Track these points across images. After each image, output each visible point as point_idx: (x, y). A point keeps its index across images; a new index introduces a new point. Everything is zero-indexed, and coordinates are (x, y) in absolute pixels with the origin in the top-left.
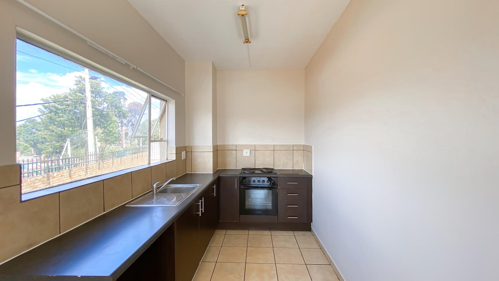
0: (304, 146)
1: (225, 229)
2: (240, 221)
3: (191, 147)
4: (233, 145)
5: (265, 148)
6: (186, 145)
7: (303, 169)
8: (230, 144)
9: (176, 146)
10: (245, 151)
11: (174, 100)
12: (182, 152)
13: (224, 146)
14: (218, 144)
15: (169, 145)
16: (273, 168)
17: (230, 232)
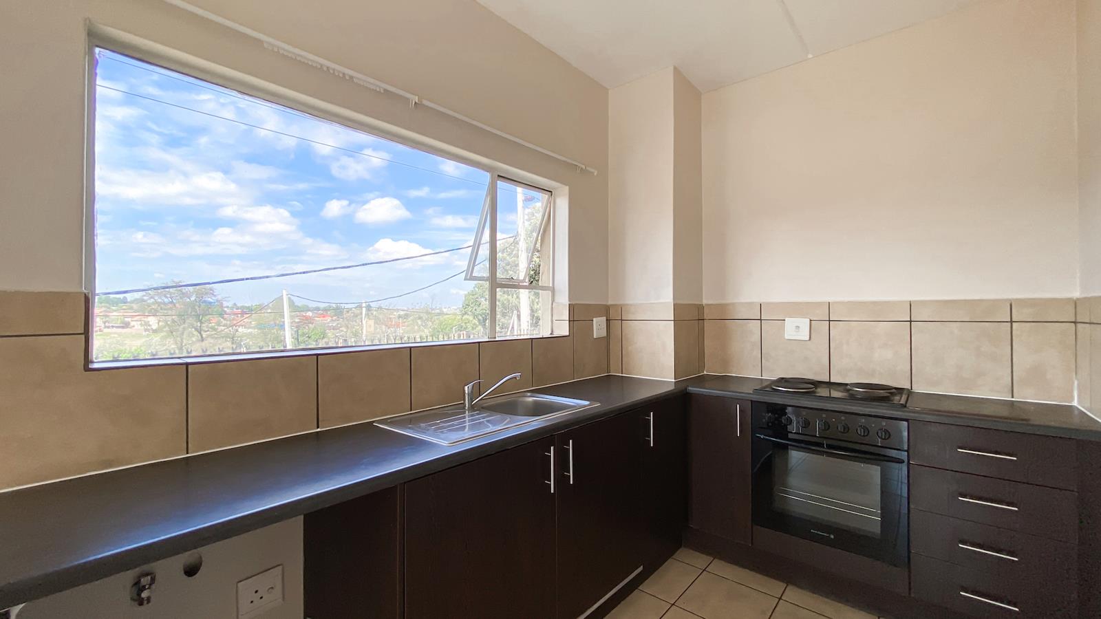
0: (1076, 303)
1: (709, 554)
2: (752, 544)
3: (621, 308)
4: (751, 304)
5: (877, 312)
6: (610, 302)
7: (1075, 403)
8: (743, 301)
9: (569, 301)
10: (790, 323)
11: (567, 187)
12: (594, 319)
13: (722, 307)
14: (705, 302)
15: (557, 299)
16: (907, 386)
17: (720, 568)
